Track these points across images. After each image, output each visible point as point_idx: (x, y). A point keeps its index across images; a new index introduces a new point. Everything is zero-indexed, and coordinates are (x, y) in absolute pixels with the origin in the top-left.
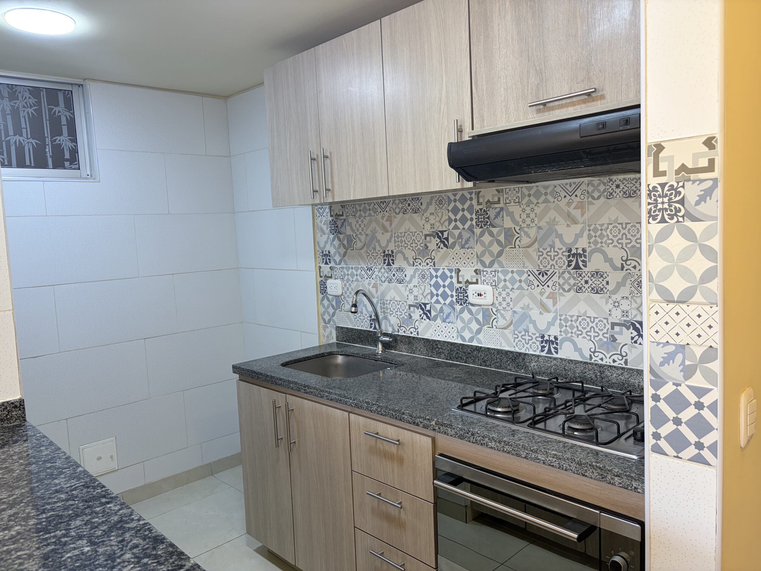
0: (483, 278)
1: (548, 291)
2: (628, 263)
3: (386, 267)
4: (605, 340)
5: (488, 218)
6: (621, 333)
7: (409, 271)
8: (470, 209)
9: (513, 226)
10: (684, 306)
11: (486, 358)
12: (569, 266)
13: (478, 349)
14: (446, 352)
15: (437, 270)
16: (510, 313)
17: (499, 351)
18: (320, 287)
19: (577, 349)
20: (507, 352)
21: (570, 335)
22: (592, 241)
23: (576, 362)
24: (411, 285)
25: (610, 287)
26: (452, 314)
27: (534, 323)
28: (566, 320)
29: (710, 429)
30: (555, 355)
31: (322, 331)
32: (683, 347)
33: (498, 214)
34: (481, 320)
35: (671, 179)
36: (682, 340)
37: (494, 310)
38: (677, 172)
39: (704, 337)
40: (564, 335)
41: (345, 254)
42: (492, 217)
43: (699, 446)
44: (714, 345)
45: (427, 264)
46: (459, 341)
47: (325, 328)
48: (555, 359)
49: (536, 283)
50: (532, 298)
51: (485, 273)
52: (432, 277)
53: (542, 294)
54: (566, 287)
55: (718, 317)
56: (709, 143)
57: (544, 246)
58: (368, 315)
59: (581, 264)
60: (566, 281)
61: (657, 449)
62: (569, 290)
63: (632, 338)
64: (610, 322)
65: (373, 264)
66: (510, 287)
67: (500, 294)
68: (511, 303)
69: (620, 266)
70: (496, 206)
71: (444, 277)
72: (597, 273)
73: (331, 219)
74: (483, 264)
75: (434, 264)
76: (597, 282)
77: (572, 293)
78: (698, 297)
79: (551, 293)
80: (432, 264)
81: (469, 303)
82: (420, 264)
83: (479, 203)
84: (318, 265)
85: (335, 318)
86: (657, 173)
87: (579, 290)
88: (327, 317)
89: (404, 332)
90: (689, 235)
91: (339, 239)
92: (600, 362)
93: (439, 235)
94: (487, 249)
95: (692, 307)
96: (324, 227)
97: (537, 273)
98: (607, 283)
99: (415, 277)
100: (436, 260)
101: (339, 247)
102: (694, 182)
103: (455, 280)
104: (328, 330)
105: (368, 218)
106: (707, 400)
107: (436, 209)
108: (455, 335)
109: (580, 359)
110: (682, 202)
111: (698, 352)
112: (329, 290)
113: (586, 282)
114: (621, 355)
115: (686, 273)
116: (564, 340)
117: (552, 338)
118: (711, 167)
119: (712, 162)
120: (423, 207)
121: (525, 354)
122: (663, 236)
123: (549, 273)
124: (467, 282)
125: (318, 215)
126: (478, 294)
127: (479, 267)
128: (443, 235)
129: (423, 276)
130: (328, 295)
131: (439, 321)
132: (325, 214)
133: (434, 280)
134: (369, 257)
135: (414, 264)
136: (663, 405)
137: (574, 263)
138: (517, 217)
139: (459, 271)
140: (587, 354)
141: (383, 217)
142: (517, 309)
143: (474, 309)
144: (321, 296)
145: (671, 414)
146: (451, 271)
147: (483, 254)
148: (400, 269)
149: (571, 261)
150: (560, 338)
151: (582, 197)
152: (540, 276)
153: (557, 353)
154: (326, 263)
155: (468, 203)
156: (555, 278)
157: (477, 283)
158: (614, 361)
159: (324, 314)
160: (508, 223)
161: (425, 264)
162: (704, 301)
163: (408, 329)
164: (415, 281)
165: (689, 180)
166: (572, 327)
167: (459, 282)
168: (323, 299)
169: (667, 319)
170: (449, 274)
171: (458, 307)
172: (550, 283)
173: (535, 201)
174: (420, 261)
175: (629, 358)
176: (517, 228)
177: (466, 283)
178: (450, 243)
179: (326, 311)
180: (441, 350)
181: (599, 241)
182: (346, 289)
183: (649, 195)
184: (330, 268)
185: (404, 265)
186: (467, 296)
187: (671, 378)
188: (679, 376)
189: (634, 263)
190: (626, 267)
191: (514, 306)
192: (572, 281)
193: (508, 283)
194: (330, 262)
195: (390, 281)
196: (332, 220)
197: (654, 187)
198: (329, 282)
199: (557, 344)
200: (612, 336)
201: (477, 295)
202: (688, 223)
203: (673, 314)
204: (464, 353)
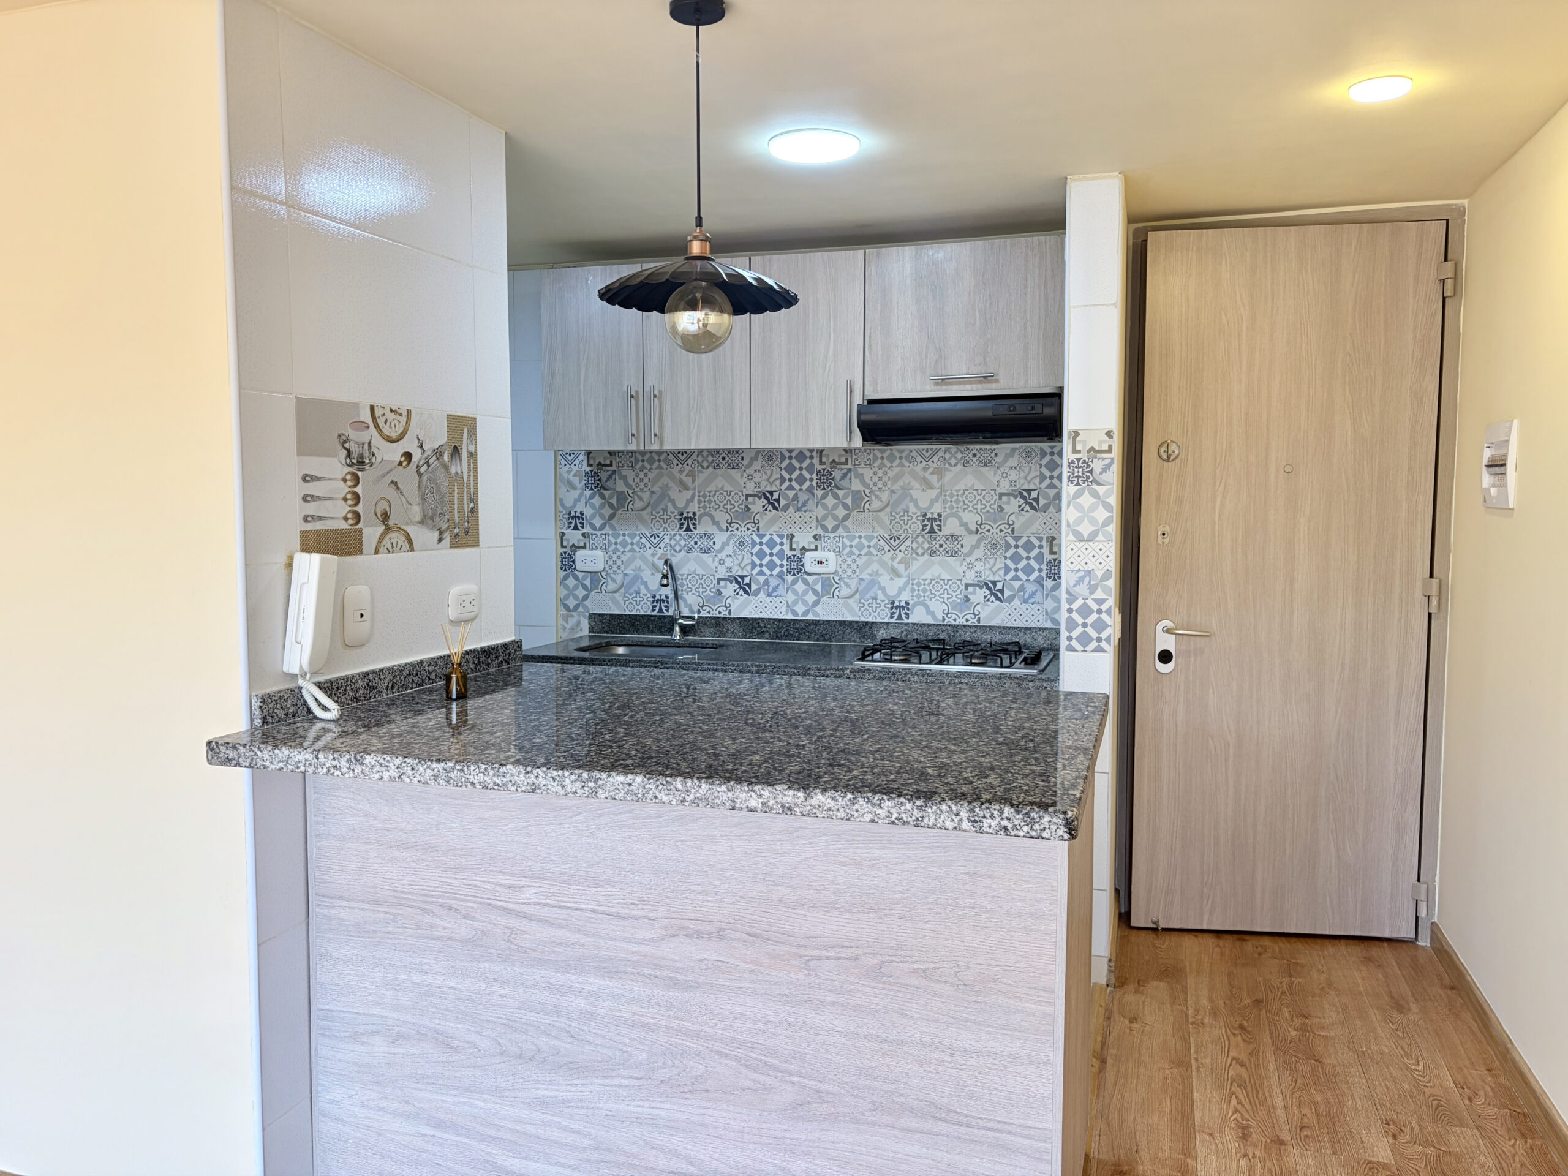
0: (823, 544)
1: (900, 555)
2: (983, 526)
3: (683, 533)
4: (959, 601)
5: (833, 479)
6: (974, 593)
7: (720, 538)
8: (810, 469)
9: (862, 488)
10: (1091, 543)
11: (824, 632)
12: (923, 530)
13: (816, 623)
14: (772, 631)
15: (761, 537)
16: (856, 580)
17: (841, 623)
18: (562, 562)
19: (929, 612)
20: (851, 623)
21: (922, 598)
22: (947, 506)
23: (929, 625)
24: (723, 555)
25: (965, 550)
26: (781, 587)
27: (883, 589)
28: (919, 584)
29: (1106, 626)
30: (906, 621)
31: (561, 622)
32: (1089, 572)
33: (845, 475)
34: (820, 591)
35: (1083, 456)
36: (1090, 567)
37: (836, 579)
38: (1089, 451)
39: (1104, 563)
40: (916, 600)
41: (612, 517)
42: (838, 478)
43: (1099, 640)
44: (1110, 569)
45: (748, 529)
46: (790, 616)
47: (566, 618)
48: (906, 624)
49: (887, 548)
50: (882, 564)
51: (826, 539)
52: (754, 544)
53: (893, 559)
54: (920, 551)
55: (1113, 550)
56: (1109, 434)
57: (898, 510)
58: (649, 595)
59: (936, 528)
60: (920, 545)
61: (1070, 649)
62: (923, 554)
63: (985, 597)
64: (963, 583)
65: (662, 529)
66: (857, 552)
67: (844, 561)
68: (858, 570)
69: (974, 530)
70: (843, 466)
71: (771, 544)
72: (952, 536)
73: (588, 469)
74: (825, 528)
75: (758, 529)
76: (951, 546)
77: (926, 557)
78: (1100, 537)
79: (903, 558)
80: (755, 529)
81: (805, 572)
82: (737, 529)
83: (821, 463)
84: (559, 531)
85: (587, 603)
86: (1075, 451)
87: (933, 554)
88: (571, 603)
89: (709, 612)
90: (1095, 494)
91: (603, 497)
92: (953, 623)
93: (767, 496)
94: (830, 512)
95: (1096, 544)
96: (575, 480)
97: (888, 538)
98: (962, 546)
99: (728, 545)
100: (761, 525)
101: (602, 506)
102: (1099, 459)
103: (786, 547)
104: (572, 621)
105: (656, 472)
106: (1104, 607)
107: (763, 465)
108: (784, 610)
109: (933, 622)
110: (1091, 472)
111: (1099, 574)
112: (579, 565)
113: (941, 546)
114: (974, 614)
115: (1093, 521)
116: (915, 605)
117: (903, 604)
118: (1110, 451)
119: (1110, 446)
120: (745, 462)
121: (873, 623)
122: (1078, 495)
123: (901, 538)
124: (803, 548)
125: (563, 462)
126: (818, 561)
127: (820, 531)
128: (772, 496)
129: (742, 544)
130: (576, 572)
131: (762, 595)
132: (577, 462)
133: (758, 547)
134: (654, 521)
135: (728, 529)
136: (1075, 615)
137: (928, 528)
138: (868, 481)
139: (793, 536)
140: (940, 616)
141: (681, 472)
142: (864, 576)
143: (810, 579)
144: (562, 574)
145: (1080, 620)
146: (781, 537)
147: (825, 517)
148: (705, 536)
149: (926, 525)
150: (911, 603)
151: (939, 463)
152: (892, 541)
153: (908, 618)
154: (576, 528)
155: (808, 461)
156: (908, 543)
157: (816, 549)
158: (967, 620)
159: (567, 597)
160: (857, 485)
161: (745, 529)
162: (1103, 539)
163: (714, 609)
164: (729, 550)
165: (1096, 457)
166: (925, 591)
167: (791, 549)
168: (565, 578)
169: (1079, 553)
170: (778, 540)
171: (790, 578)
172: (902, 548)
173: (888, 464)
174: (737, 526)
175: (982, 616)
176: (867, 492)
177: (801, 550)
178: (781, 505)
179: (571, 592)
180: (764, 629)
181: (955, 505)
182: (610, 562)
183: (1069, 466)
184: (583, 535)
185: (712, 530)
186: (803, 565)
187: (1080, 595)
188: (1086, 593)
189: (988, 527)
190: (980, 531)
191: (861, 573)
192: (926, 546)
193: (854, 550)
194: (583, 527)
195: (689, 551)
196: (591, 471)
197: (1072, 461)
198: (580, 554)
199: (908, 609)
200: (966, 597)
201: (816, 562)
202: (1095, 487)
203: (1083, 549)
204: (796, 629)
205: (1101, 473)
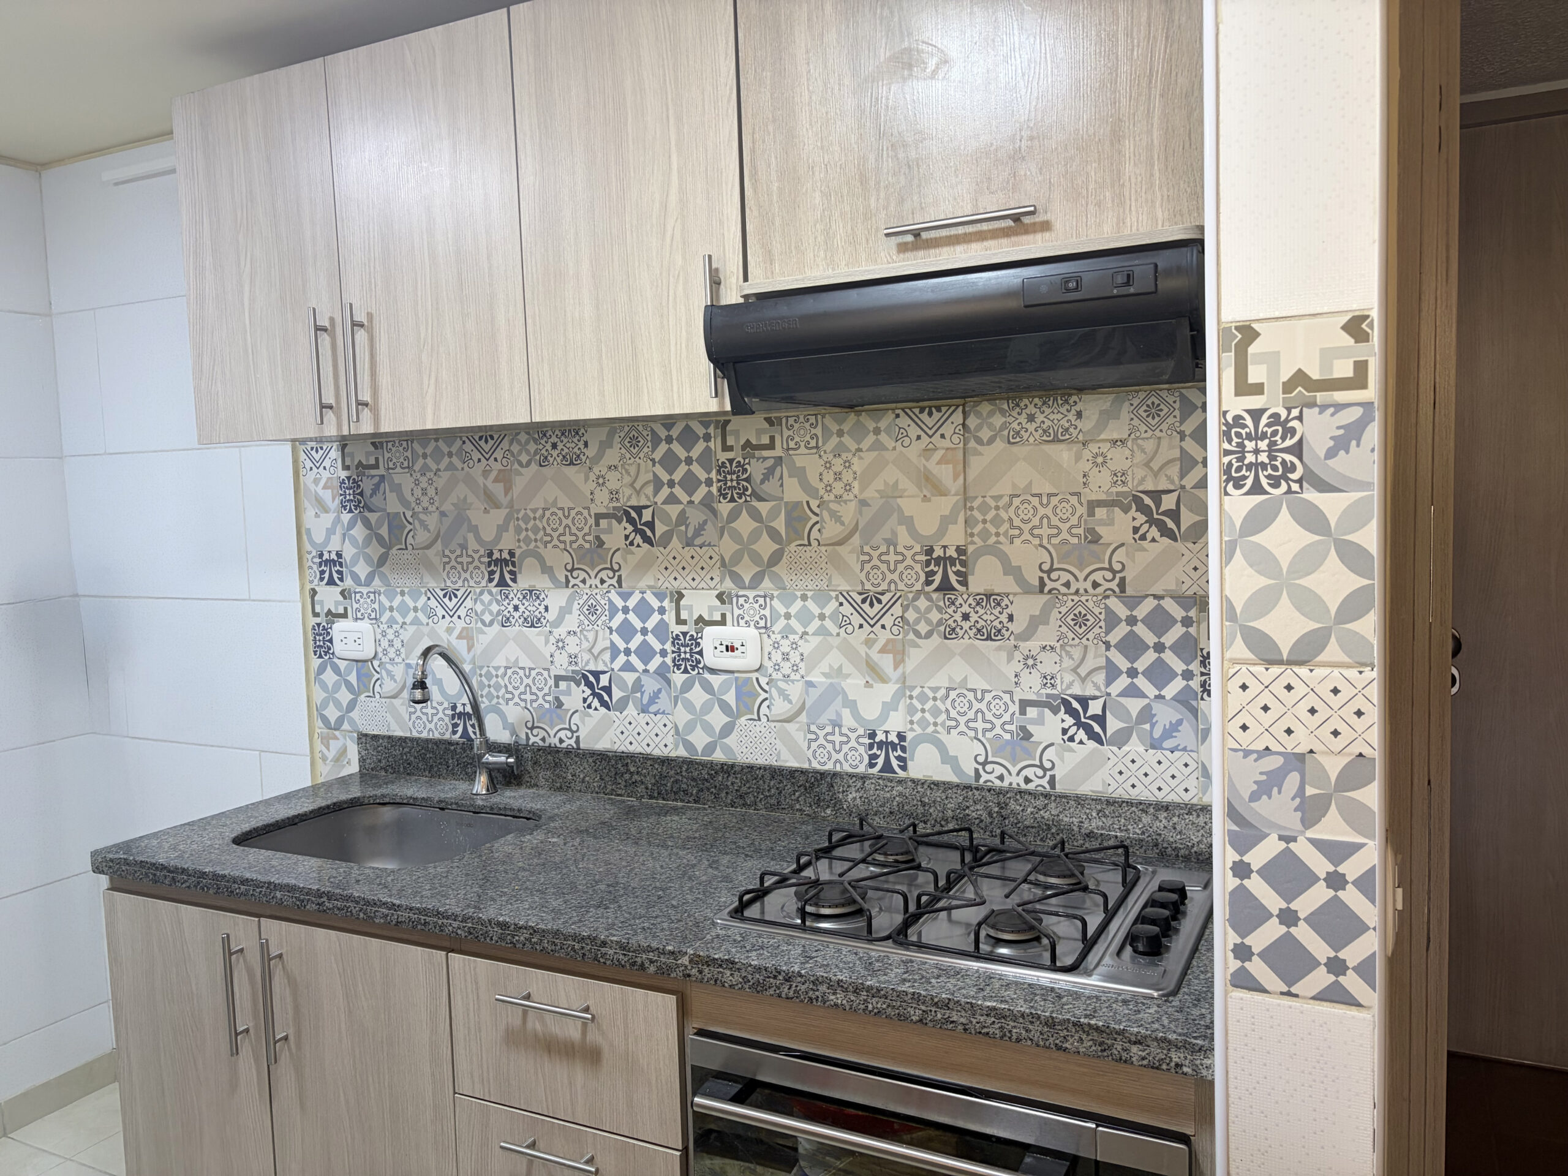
0: (737, 612)
1: (884, 636)
2: (1054, 575)
3: (495, 590)
4: (1007, 736)
5: (747, 480)
6: (1040, 721)
7: (556, 599)
8: (705, 460)
9: (803, 497)
10: (1303, 671)
11: (744, 789)
12: (928, 583)
13: (728, 769)
14: (649, 781)
15: (625, 597)
16: (800, 685)
17: (776, 773)
18: (315, 640)
19: (947, 758)
20: (793, 773)
21: (931, 729)
22: (976, 531)
23: (946, 786)
24: (561, 631)
25: (1016, 627)
26: (663, 695)
27: (852, 705)
28: (923, 698)
29: (1360, 928)
30: (901, 774)
31: (319, 746)
32: (1301, 758)
33: (770, 471)
34: (733, 705)
35: (1273, 402)
36: (1301, 742)
37: (763, 681)
38: (1288, 387)
39: (1346, 734)
40: (919, 731)
41: (382, 560)
42: (757, 477)
43: (1337, 966)
44: (1367, 751)
45: (602, 582)
46: (682, 752)
47: (326, 741)
48: (900, 782)
49: (857, 620)
50: (848, 652)
51: (741, 600)
52: (613, 610)
53: (869, 643)
54: (923, 628)
55: (1375, 692)
56: (1355, 327)
57: (874, 542)
58: (446, 705)
59: (953, 579)
60: (923, 616)
61: (1243, 981)
62: (929, 635)
63: (1065, 731)
64: (1016, 699)
65: (460, 583)
66: (800, 629)
67: (776, 646)
68: (802, 665)
69: (1037, 583)
70: (766, 453)
71: (643, 610)
72: (988, 597)
73: (343, 474)
74: (736, 578)
75: (619, 581)
76: (988, 616)
77: (936, 639)
78: (1333, 651)
79: (888, 641)
80: (614, 581)
81: (705, 667)
82: (584, 581)
83: (726, 448)
84: (308, 587)
85: (355, 714)
86: (1243, 387)
87: (950, 633)
88: (332, 714)
89: (543, 739)
90: (1311, 519)
91: (367, 524)
92: (998, 783)
93: (631, 515)
94: (746, 548)
95: (1320, 672)
96: (327, 495)
97: (859, 599)
98: (1011, 618)
99: (571, 613)
100: (624, 573)
101: (367, 541)
102: (1323, 408)
103: (670, 617)
104: (335, 746)
105: (445, 475)
106: (1352, 869)
107: (622, 457)
108: (669, 740)
109: (955, 779)
110: (1297, 450)
111: (1333, 767)
112: (338, 648)
113: (966, 617)
114: (1041, 767)
115: (1307, 602)
116: (920, 740)
117: (893, 737)
118: (1359, 380)
119: (1361, 367)
120: (591, 452)
121: (835, 775)
122: (1258, 521)
123: (885, 599)
124: (700, 620)
125: (309, 464)
126: (727, 646)
127: (728, 585)
128: (640, 516)
129: (592, 610)
130: (335, 660)
131: (631, 710)
132: (327, 463)
133: (620, 617)
134: (448, 567)
135: (568, 581)
136: (1257, 885)
137: (938, 579)
138: (813, 479)
139: (681, 596)
140: (969, 767)
141: (486, 473)
142: (816, 677)
143: (716, 680)
144: (316, 662)
145: (1273, 902)
146: (660, 596)
147: (737, 558)
148: (531, 593)
149: (933, 573)
150: (910, 736)
151: (955, 439)
152: (866, 606)
153: (904, 768)
154: (331, 582)
155: (701, 446)
156: (898, 609)
157: (723, 622)
158: (1027, 780)
159: (325, 704)
160: (793, 491)
161: (598, 582)
162: (1347, 659)
163: (552, 733)
164: (572, 621)
165: (1312, 404)
166: (936, 712)
167: (680, 621)
168: (321, 670)
169: (1266, 699)
170: (655, 603)
171: (678, 678)
172: (887, 620)
173: (853, 446)
174: (583, 575)
175: (1059, 773)
176: (814, 504)
177: (697, 622)
178: (658, 535)
179: (331, 698)
180: (636, 777)
181: (993, 530)
182: (385, 643)
183: (1226, 435)
184: (342, 593)
185: (542, 582)
186: (700, 653)
187: (1274, 826)
188: (1292, 820)
189: (1065, 577)
190: (1049, 585)
191: (809, 671)
192: (935, 616)
193: (793, 622)
194: (341, 579)
195: (506, 622)
196: (349, 478)
197: (1238, 418)
198: (339, 628)
199: (903, 749)
200: (1023, 728)
201: (724, 648)
202: (1311, 495)
203: (1278, 688)
204: (694, 779)
205: (1331, 454)
